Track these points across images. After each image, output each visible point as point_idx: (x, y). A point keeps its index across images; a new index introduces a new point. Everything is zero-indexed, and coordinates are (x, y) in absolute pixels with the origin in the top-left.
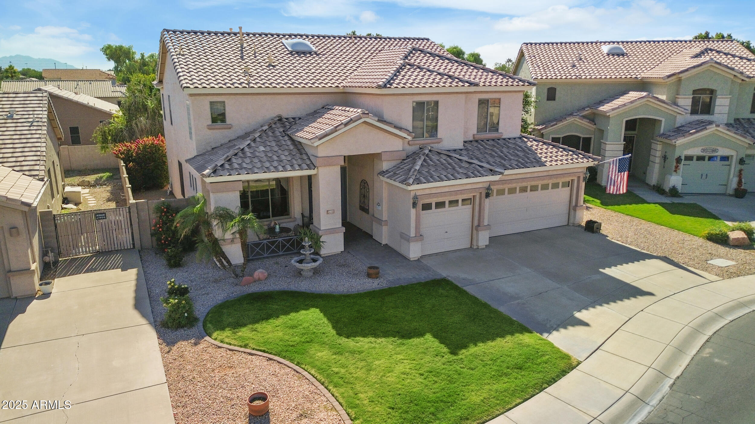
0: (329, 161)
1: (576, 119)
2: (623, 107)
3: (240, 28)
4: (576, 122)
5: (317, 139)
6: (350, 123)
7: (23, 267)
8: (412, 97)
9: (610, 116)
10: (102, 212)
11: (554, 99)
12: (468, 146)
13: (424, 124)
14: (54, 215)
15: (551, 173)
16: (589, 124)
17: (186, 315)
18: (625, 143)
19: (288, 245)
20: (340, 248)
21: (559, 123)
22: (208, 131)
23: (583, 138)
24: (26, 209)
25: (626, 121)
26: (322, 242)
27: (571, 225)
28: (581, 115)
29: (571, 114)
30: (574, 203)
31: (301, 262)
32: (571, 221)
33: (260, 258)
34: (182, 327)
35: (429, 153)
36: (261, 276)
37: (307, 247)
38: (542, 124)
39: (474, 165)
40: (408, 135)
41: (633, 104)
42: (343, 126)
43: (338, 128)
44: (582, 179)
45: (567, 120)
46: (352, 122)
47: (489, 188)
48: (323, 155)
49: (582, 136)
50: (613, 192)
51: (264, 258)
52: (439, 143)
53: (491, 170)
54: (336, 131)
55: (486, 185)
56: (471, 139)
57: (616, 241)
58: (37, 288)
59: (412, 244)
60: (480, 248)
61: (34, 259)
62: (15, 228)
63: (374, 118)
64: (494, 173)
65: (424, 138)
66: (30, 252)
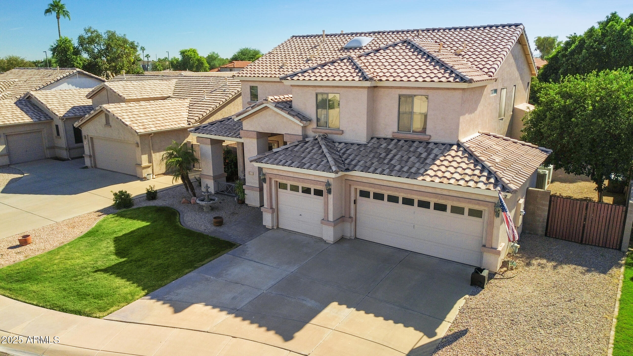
0: (250, 134)
7: (140, 163)
8: (315, 89)
14: (192, 144)
15: (439, 192)
20: (257, 203)
24: (137, 134)
40: (300, 122)
42: (251, 108)
47: (327, 184)
48: (246, 129)
52: (340, 134)
53: (330, 167)
55: (327, 180)
56: (390, 136)
57: (461, 303)
58: (144, 175)
59: (264, 214)
60: (327, 242)
61: (150, 161)
62: (137, 143)
63: (272, 105)
64: (329, 169)
65: (327, 128)
66: (145, 157)
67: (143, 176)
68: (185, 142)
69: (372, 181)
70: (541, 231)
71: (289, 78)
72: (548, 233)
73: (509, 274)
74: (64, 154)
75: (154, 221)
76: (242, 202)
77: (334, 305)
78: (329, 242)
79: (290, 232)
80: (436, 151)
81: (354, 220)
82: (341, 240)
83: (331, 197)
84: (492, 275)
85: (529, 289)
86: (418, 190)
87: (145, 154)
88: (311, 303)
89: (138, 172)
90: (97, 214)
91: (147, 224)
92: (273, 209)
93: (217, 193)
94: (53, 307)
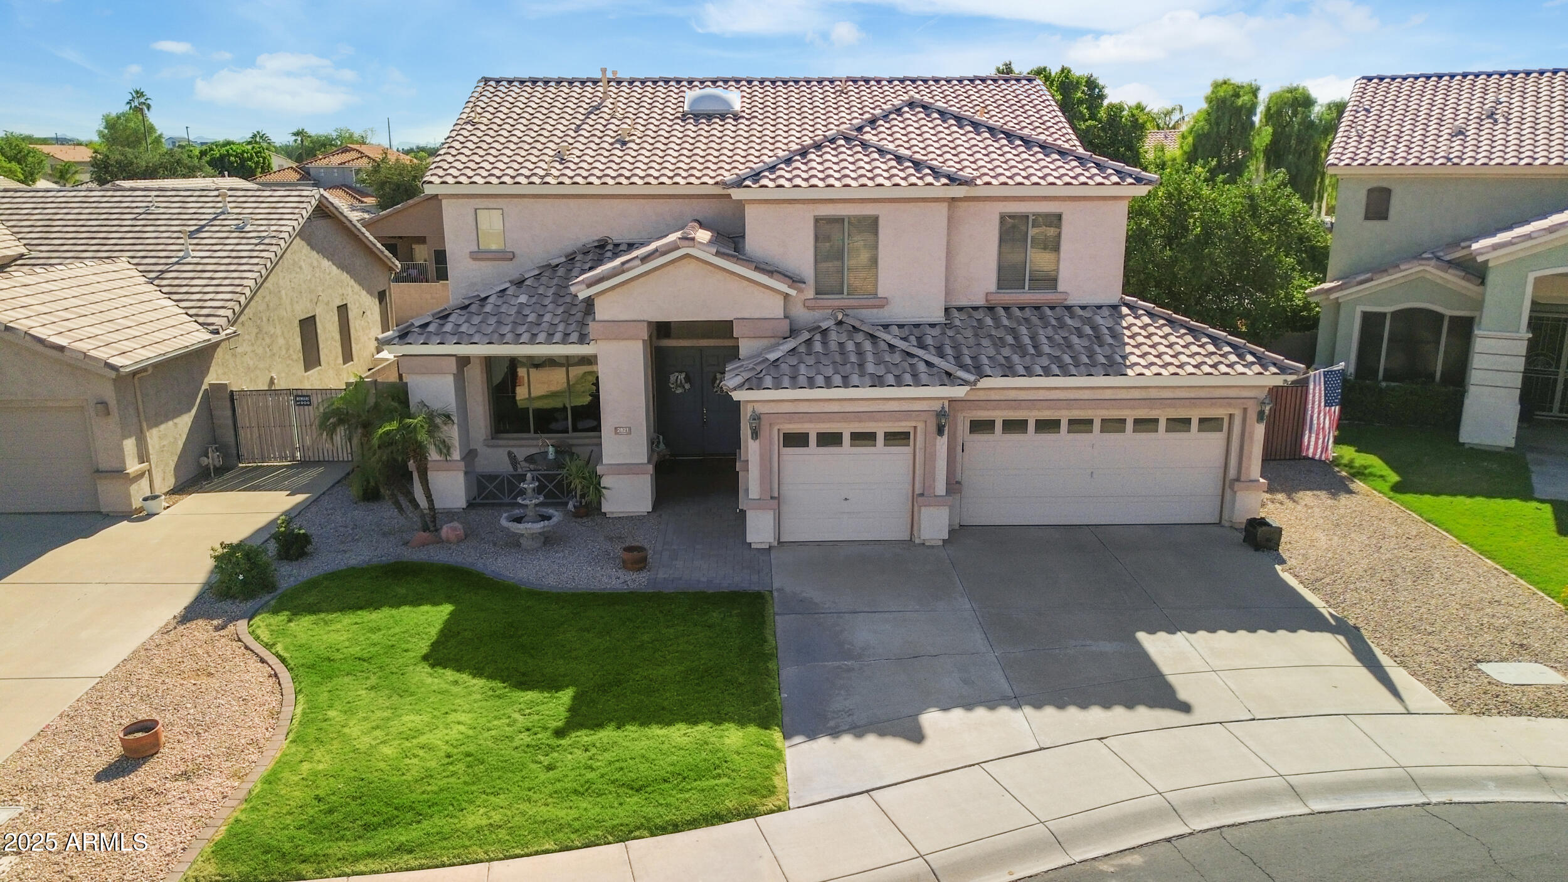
0: (618, 329)
1: (1428, 268)
2: (1528, 240)
3: (604, 71)
4: (1428, 276)
5: (584, 286)
6: (653, 257)
7: (115, 465)
8: (811, 206)
9: (1490, 264)
10: (305, 393)
11: (1385, 217)
12: (957, 319)
13: (843, 263)
14: (232, 392)
15: (1154, 394)
16: (1464, 283)
17: (241, 577)
18: (1530, 335)
19: (550, 486)
20: (644, 504)
21: (1378, 276)
22: (473, 262)
23: (1452, 318)
24: (113, 374)
25: (1536, 278)
26: (604, 488)
27: (1227, 524)
28: (1448, 258)
29: (1417, 257)
30: (1232, 473)
31: (519, 520)
32: (1226, 516)
33: (493, 505)
34: (233, 597)
35: (834, 328)
36: (452, 536)
37: (529, 491)
38: (1338, 279)
39: (914, 361)
40: (789, 287)
41: (1554, 236)
42: (638, 262)
43: (627, 266)
44: (1252, 415)
45: (1402, 271)
46: (658, 253)
47: (941, 414)
48: (606, 318)
49: (1448, 312)
50: (1315, 453)
51: (501, 505)
52: (882, 307)
53: (949, 374)
54: (623, 272)
55: (937, 406)
56: (980, 302)
58: (136, 503)
59: (751, 516)
60: (927, 544)
61: (143, 457)
62: (104, 403)
63: (707, 249)
65: (844, 296)
66: (130, 445)
67: (131, 505)
68: (205, 387)
69: (1012, 395)
71: (748, 183)
78: (932, 543)
79: (819, 544)
80: (1100, 321)
81: (959, 486)
82: (951, 532)
83: (943, 441)
86: (1113, 397)
87: (130, 436)
88: (1107, 647)
89: (108, 494)
90: (201, 629)
91: (447, 609)
92: (775, 500)
93: (471, 505)
94: (624, 834)
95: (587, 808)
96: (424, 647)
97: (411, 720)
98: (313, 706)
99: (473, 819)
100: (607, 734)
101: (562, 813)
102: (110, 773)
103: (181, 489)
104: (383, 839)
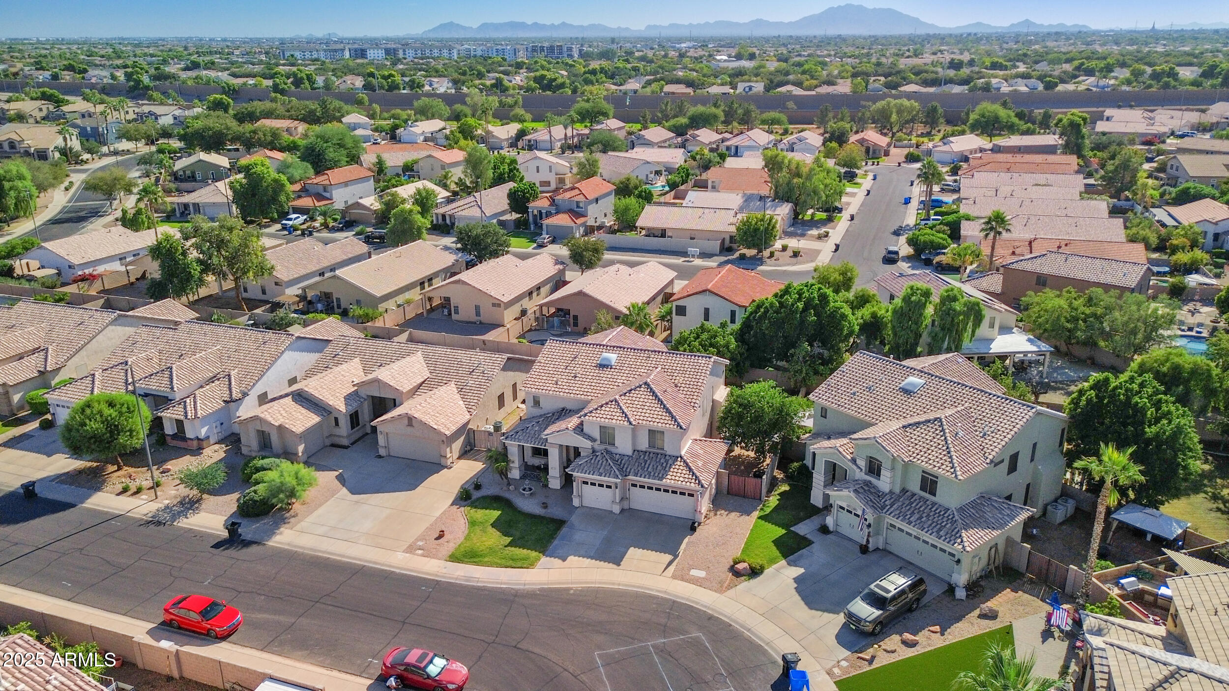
7: (445, 453)
12: (636, 453)
14: (474, 429)
15: (673, 485)
17: (465, 493)
20: (558, 487)
26: (549, 481)
31: (525, 490)
34: (462, 499)
36: (510, 489)
40: (593, 441)
52: (615, 449)
56: (644, 450)
57: (686, 540)
60: (614, 512)
61: (452, 451)
62: (443, 441)
64: (617, 477)
66: (448, 450)
67: (447, 464)
68: (467, 431)
70: (725, 492)
72: (728, 493)
73: (708, 522)
74: (345, 442)
75: (503, 510)
76: (546, 486)
77: (632, 548)
78: (616, 513)
79: (591, 508)
80: (670, 462)
81: (628, 499)
82: (623, 511)
83: (617, 490)
84: (699, 524)
85: (715, 529)
86: (664, 485)
87: (448, 448)
88: (623, 549)
89: (443, 461)
90: (455, 507)
91: (500, 512)
92: (580, 496)
93: (521, 478)
94: (506, 567)
95: (503, 562)
96: (492, 521)
97: (484, 539)
98: (469, 532)
99: (486, 559)
100: (513, 549)
101: (499, 562)
102: (437, 539)
103: (459, 458)
104: (472, 560)
